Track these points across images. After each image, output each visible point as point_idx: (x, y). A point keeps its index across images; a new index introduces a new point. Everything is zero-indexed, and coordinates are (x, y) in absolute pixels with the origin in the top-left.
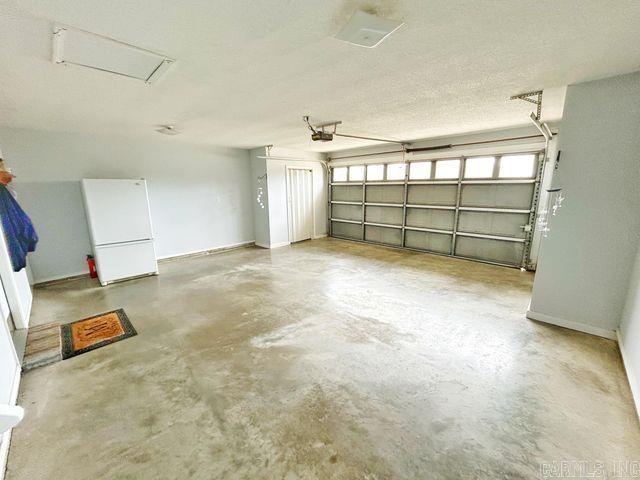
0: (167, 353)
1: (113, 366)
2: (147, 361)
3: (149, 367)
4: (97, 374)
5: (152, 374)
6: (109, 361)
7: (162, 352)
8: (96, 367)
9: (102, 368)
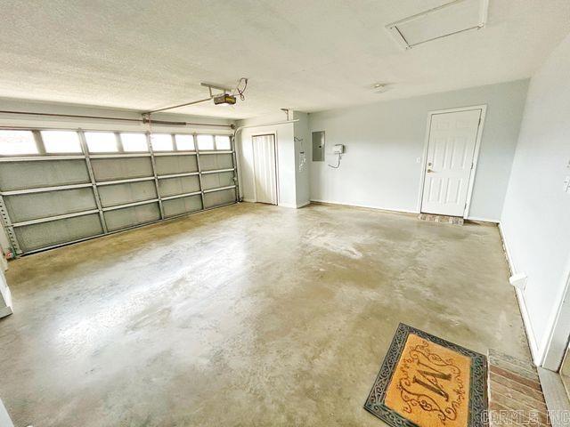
0: (402, 287)
1: (441, 309)
2: (417, 293)
3: (419, 288)
4: (456, 313)
5: (422, 284)
6: (442, 316)
7: (404, 291)
8: (454, 319)
9: (451, 314)
